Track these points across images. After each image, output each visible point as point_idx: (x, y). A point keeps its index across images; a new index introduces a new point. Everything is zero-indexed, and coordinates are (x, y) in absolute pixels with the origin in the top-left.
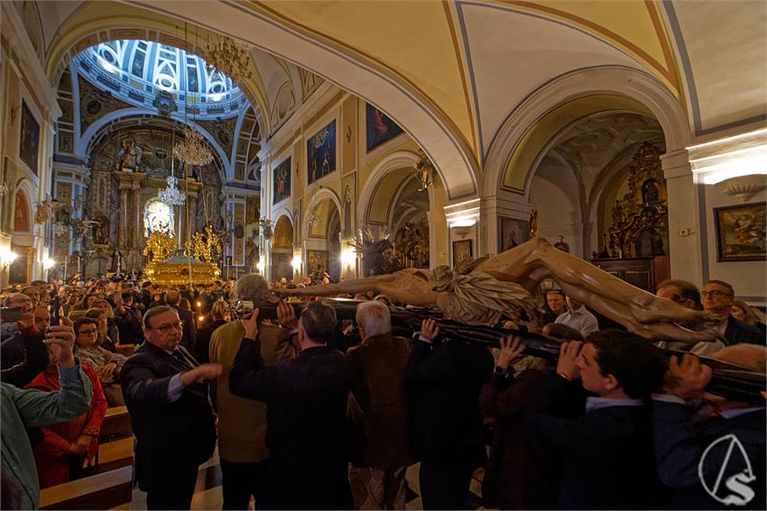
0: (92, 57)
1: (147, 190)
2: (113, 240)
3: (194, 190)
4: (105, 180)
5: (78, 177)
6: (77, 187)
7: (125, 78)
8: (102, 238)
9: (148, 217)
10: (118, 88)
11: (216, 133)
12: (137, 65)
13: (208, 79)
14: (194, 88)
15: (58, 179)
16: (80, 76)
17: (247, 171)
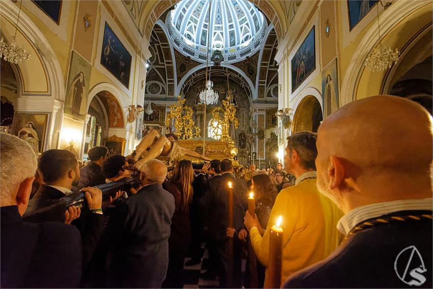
0: (180, 38)
7: (197, 48)
9: (210, 131)
10: (194, 54)
11: (246, 68)
12: (204, 39)
13: (241, 35)
14: (233, 44)
15: (167, 110)
16: (174, 49)
17: (266, 91)
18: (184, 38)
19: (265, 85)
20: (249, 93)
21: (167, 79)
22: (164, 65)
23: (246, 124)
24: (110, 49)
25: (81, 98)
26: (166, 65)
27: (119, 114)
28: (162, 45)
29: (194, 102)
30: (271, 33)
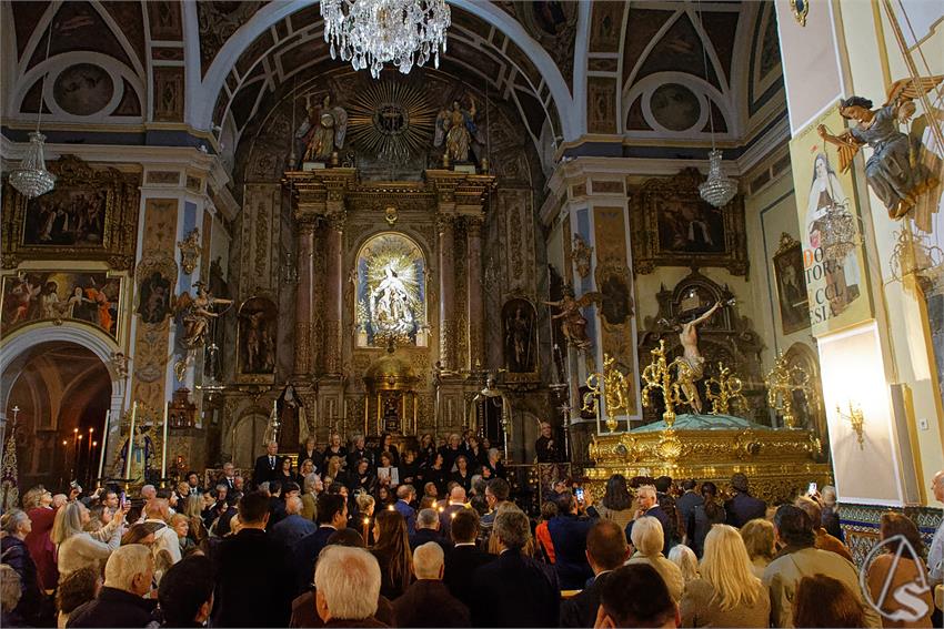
1: (362, 216)
2: (285, 361)
3: (473, 201)
4: (268, 203)
5: (193, 183)
6: (191, 208)
8: (260, 358)
9: (365, 295)
15: (149, 191)
17: (623, 107)
19: (618, 75)
20: (539, 114)
21: (150, 43)
23: (532, 258)
29: (287, 161)
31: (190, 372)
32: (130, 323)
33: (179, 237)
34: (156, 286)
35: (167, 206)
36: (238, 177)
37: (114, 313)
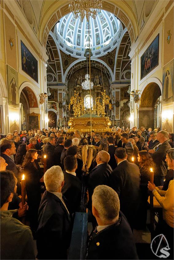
0: (63, 41)
3: (100, 90)
5: (64, 90)
6: (64, 93)
7: (75, 47)
9: (85, 103)
10: (73, 52)
11: (108, 61)
12: (78, 41)
13: (104, 36)
14: (98, 43)
15: (59, 92)
16: (60, 50)
17: (121, 75)
18: (66, 41)
19: (120, 71)
20: (109, 77)
21: (57, 71)
22: (54, 62)
24: (26, 59)
25: (16, 94)
26: (55, 62)
27: (34, 100)
28: (52, 48)
29: (75, 85)
30: (125, 35)
31: (65, 114)
32: (58, 108)
33: (63, 98)
34: (61, 104)
35: (61, 94)
36: (68, 87)
37: (56, 107)
